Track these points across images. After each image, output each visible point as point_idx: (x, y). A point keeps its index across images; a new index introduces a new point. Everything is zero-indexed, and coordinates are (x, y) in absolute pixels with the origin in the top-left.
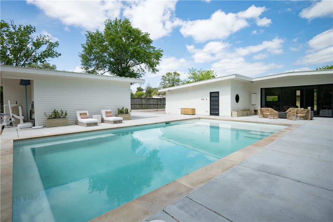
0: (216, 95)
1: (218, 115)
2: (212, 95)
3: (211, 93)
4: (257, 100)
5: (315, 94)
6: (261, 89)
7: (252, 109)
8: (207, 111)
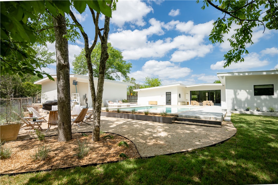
0: (170, 93)
1: (171, 104)
2: (167, 94)
3: (166, 93)
4: (188, 97)
5: (214, 95)
6: (190, 91)
7: (186, 102)
8: (164, 103)
